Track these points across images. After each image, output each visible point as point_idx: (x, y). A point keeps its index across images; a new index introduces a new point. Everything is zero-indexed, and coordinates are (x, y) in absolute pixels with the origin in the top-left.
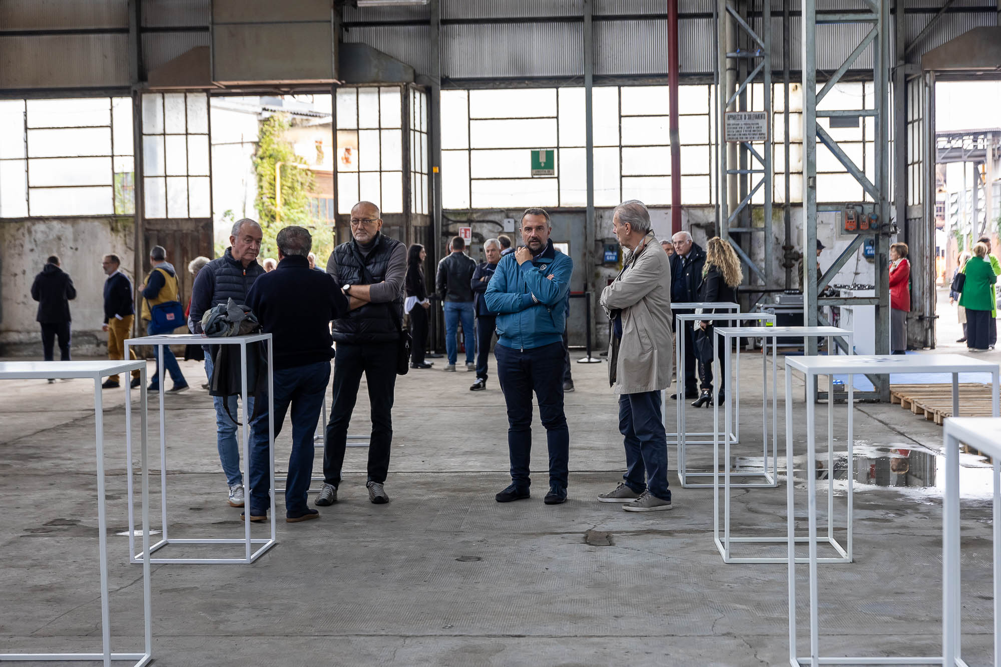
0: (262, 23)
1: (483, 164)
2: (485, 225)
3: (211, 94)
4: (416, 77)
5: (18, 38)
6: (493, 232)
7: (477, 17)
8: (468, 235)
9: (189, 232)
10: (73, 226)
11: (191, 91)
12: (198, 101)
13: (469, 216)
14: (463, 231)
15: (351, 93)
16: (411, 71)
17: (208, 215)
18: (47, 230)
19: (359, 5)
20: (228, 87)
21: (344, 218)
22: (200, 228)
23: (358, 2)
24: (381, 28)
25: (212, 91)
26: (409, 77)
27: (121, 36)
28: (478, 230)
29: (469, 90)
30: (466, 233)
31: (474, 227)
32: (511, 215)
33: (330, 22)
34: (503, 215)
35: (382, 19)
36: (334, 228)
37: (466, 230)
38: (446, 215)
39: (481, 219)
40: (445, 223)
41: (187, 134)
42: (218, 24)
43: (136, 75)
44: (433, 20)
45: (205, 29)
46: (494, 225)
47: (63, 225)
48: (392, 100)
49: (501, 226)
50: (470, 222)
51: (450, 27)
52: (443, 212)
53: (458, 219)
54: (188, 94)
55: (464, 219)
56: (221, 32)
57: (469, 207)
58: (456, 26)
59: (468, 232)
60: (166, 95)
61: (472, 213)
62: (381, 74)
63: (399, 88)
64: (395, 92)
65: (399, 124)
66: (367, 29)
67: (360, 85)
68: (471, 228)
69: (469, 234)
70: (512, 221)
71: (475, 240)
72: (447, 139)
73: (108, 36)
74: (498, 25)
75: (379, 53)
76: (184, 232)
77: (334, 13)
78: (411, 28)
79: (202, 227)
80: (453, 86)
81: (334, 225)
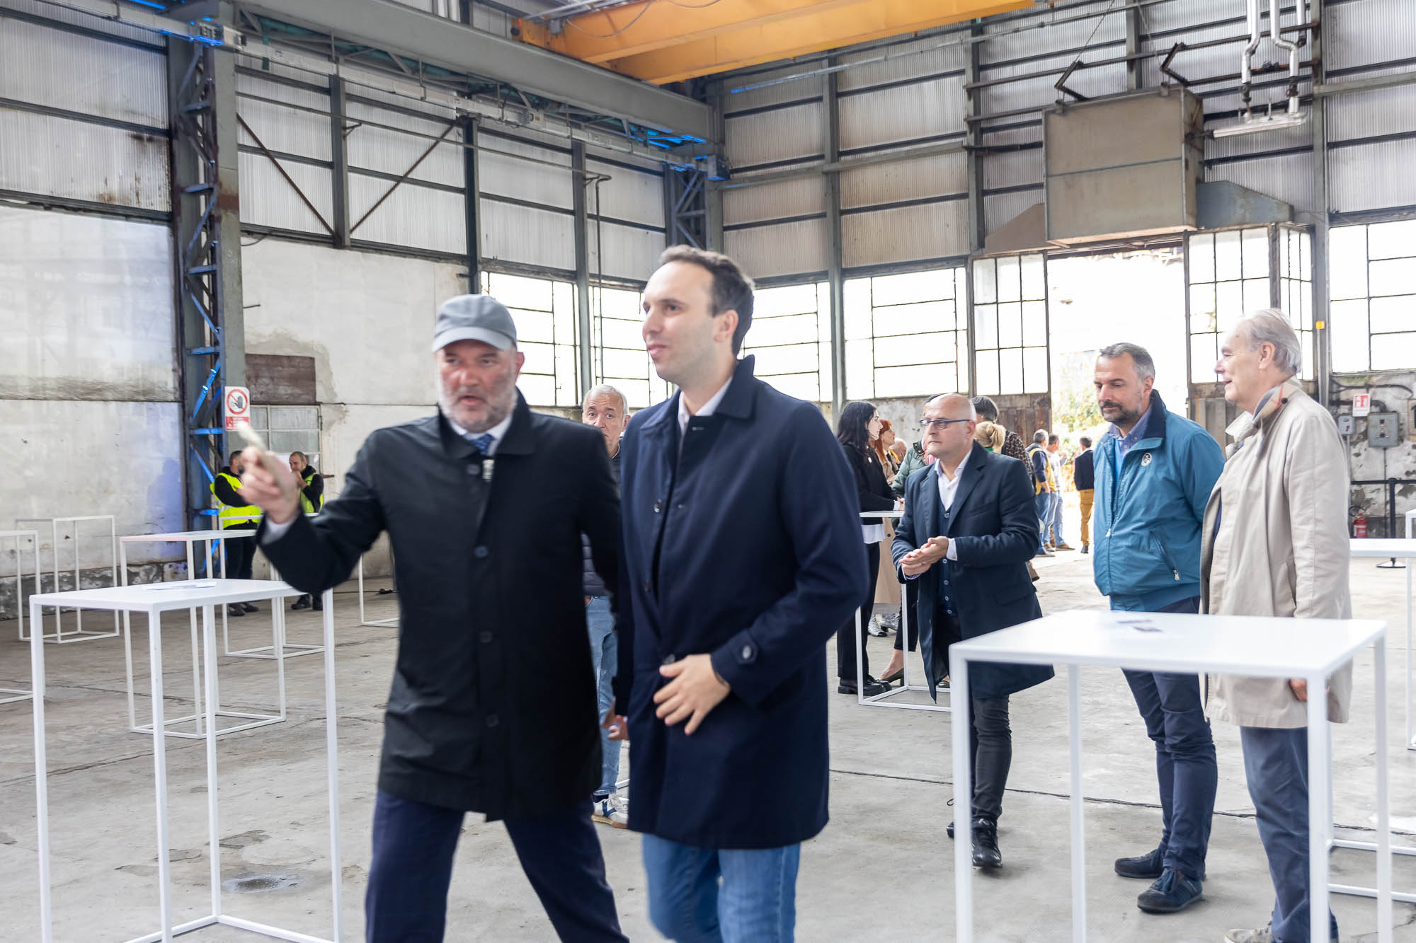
0: (1102, 169)
2: (1388, 390)
3: (1048, 257)
4: (1293, 213)
5: (863, 214)
6: (1400, 399)
7: (1378, 134)
8: (1365, 403)
9: (1024, 408)
10: (915, 406)
11: (1026, 254)
12: (1033, 265)
13: (1366, 381)
14: (1359, 398)
15: (1206, 242)
16: (1286, 208)
17: (1045, 390)
18: (890, 411)
19: (1216, 136)
20: (1072, 246)
21: (1198, 388)
22: (1035, 404)
23: (1215, 132)
24: (1254, 161)
25: (1050, 253)
26: (1285, 214)
27: (962, 202)
28: (1378, 397)
29: (1368, 225)
30: (1362, 401)
31: (1374, 393)
33: (1181, 158)
34: (1413, 377)
35: (1254, 151)
36: (1187, 399)
37: (1363, 397)
38: (1335, 379)
39: (1383, 383)
40: (1335, 390)
41: (1021, 301)
42: (1051, 176)
43: (975, 242)
44: (1318, 142)
45: (1039, 186)
46: (1402, 390)
47: (905, 404)
48: (1257, 243)
49: (1411, 391)
50: (1368, 387)
51: (1341, 150)
52: (1331, 377)
53: (1353, 384)
54: (1022, 257)
55: (1361, 383)
56: (1057, 185)
57: (1367, 369)
58: (1350, 148)
59: (1365, 400)
60: (999, 260)
61: (1370, 377)
62: (1248, 215)
63: (1265, 230)
64: (1259, 236)
65: (1266, 271)
66: (1236, 164)
67: (1218, 229)
68: (1369, 395)
69: (1367, 402)
71: (1375, 409)
72: (1337, 285)
73: (949, 203)
74: (1405, 141)
75: (1246, 191)
76: (1019, 409)
77: (1186, 148)
78: (1291, 157)
79: (1038, 403)
80: (1345, 222)
81: (1187, 396)
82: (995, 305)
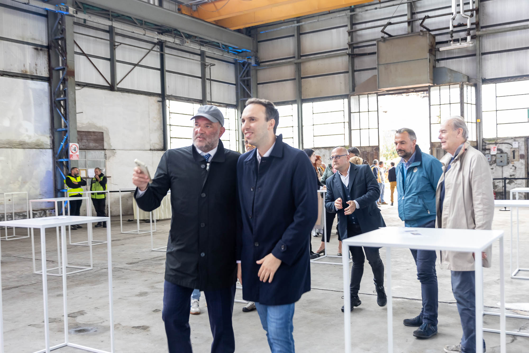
0: (398, 62)
1: (503, 117)
2: (504, 145)
3: (378, 95)
4: (469, 79)
5: (310, 79)
6: (508, 148)
7: (500, 50)
8: (495, 150)
9: (369, 151)
10: (329, 151)
11: (370, 94)
12: (373, 98)
13: (495, 141)
14: (493, 148)
15: (436, 90)
16: (466, 77)
17: (377, 145)
18: (320, 152)
19: (440, 50)
20: (387, 91)
21: (434, 144)
22: (374, 150)
23: (440, 49)
24: (454, 60)
25: (379, 94)
26: (466, 79)
27: (346, 74)
28: (500, 147)
29: (496, 83)
30: (494, 149)
31: (498, 146)
32: (517, 139)
33: (427, 58)
34: (513, 140)
35: (454, 56)
36: (430, 148)
37: (494, 147)
38: (484, 141)
39: (502, 142)
40: (484, 145)
41: (368, 111)
42: (379, 65)
43: (351, 90)
44: (478, 53)
45: (375, 68)
46: (509, 145)
47: (326, 150)
48: (456, 90)
49: (512, 145)
50: (496, 144)
51: (486, 56)
52: (483, 140)
53: (490, 142)
54: (369, 95)
56: (382, 68)
57: (496, 137)
58: (489, 55)
59: (495, 148)
60: (360, 96)
61: (497, 140)
62: (452, 80)
63: (458, 85)
64: (456, 87)
65: (459, 101)
66: (448, 61)
67: (441, 85)
68: (497, 147)
69: (496, 149)
70: (517, 143)
71: (499, 152)
72: (485, 106)
73: (342, 75)
74: (510, 52)
75: (451, 71)
76: (368, 152)
77: (429, 55)
78: (468, 58)
80: (488, 82)
82: (359, 113)
